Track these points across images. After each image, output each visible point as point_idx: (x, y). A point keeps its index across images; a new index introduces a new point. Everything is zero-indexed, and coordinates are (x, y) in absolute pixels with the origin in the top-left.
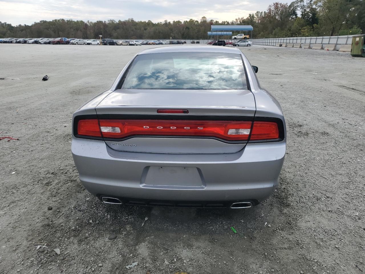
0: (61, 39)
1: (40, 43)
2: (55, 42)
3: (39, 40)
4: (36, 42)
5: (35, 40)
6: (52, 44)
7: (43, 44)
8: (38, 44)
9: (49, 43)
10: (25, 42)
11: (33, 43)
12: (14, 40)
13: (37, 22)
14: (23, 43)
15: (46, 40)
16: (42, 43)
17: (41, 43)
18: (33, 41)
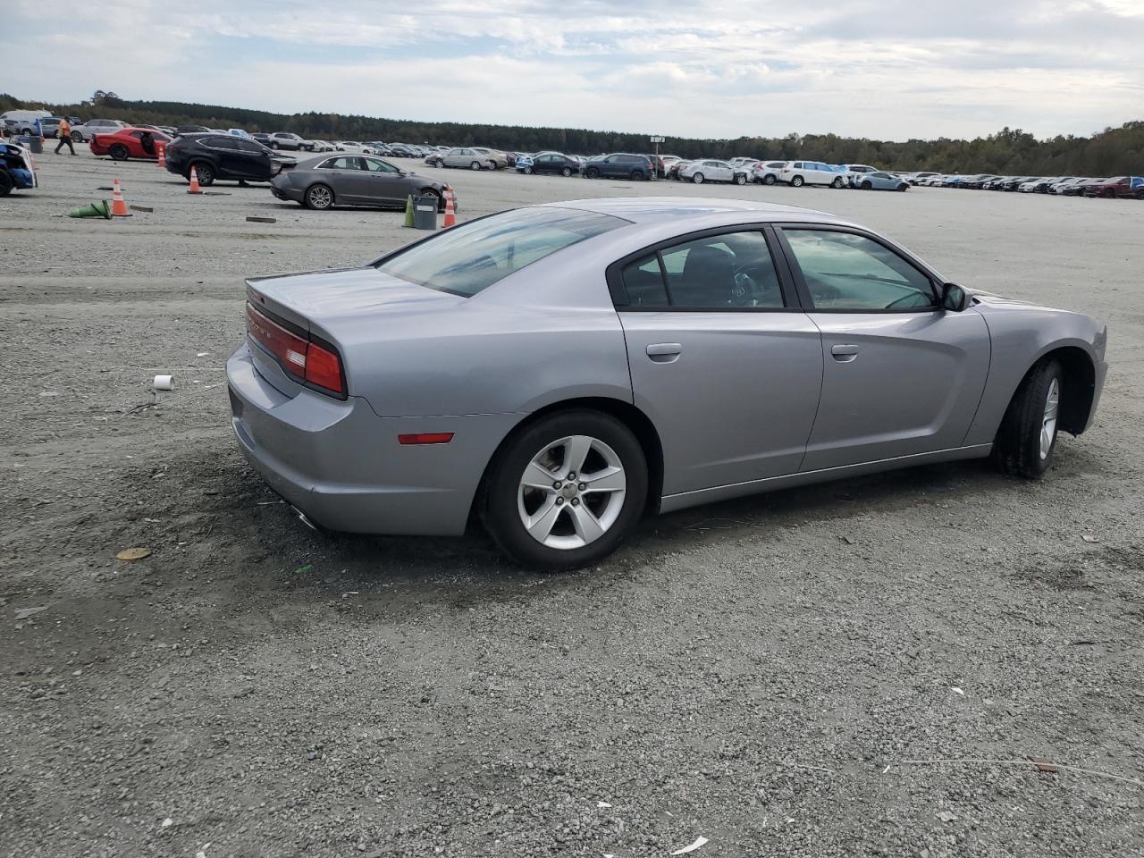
0: (1124, 180)
1: (1053, 192)
2: (1098, 189)
3: (1056, 182)
4: (1044, 189)
5: (1045, 182)
6: (1087, 196)
7: (1060, 194)
8: (1046, 193)
9: (1080, 192)
10: (1014, 188)
11: (1034, 191)
12: (988, 180)
13: (1116, 128)
14: (1007, 190)
15: (1074, 182)
16: (1059, 191)
17: (1055, 191)
18: (1036, 184)
